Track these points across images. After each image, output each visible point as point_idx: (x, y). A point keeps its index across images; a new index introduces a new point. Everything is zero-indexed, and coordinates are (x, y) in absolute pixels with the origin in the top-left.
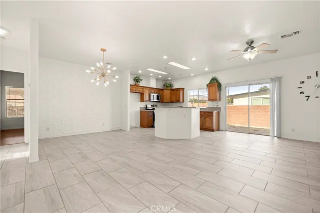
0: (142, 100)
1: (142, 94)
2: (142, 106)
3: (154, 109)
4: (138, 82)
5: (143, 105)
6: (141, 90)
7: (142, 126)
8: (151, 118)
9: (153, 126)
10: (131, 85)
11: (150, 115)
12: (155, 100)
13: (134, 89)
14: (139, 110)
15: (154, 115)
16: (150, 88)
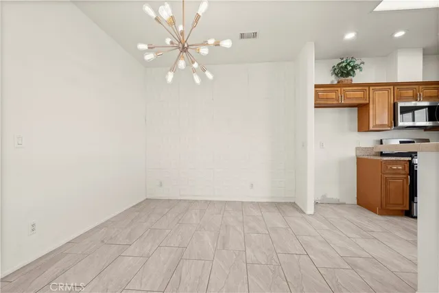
0: (363, 126)
1: (362, 109)
2: (363, 145)
3: (413, 155)
4: (348, 74)
5: (368, 141)
6: (360, 94)
7: (364, 201)
8: (403, 182)
9: (409, 213)
10: (316, 86)
11: (396, 172)
12: (418, 124)
13: (333, 95)
14: (353, 154)
15: (412, 172)
16: (395, 84)
